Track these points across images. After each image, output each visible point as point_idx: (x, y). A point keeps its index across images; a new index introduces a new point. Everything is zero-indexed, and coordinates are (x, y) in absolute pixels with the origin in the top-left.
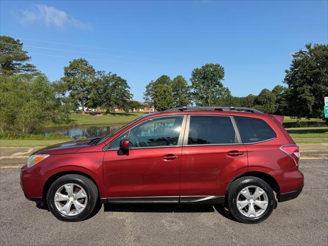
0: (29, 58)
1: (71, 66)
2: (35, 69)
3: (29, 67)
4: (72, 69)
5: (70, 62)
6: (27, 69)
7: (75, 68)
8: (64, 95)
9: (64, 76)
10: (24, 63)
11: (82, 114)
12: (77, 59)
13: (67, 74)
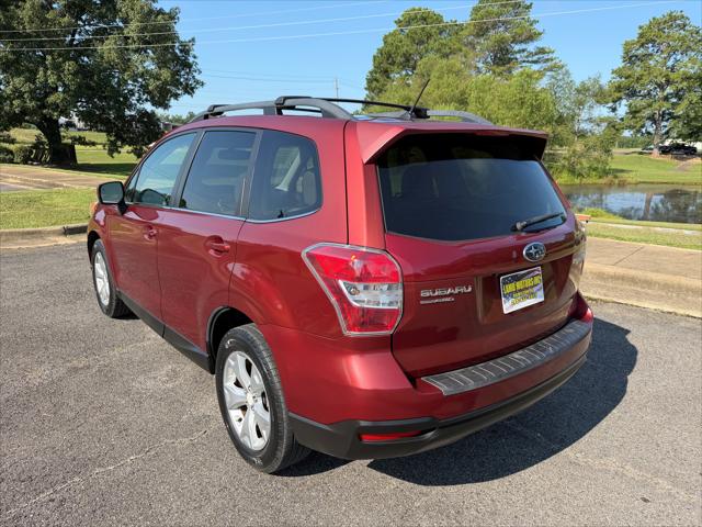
0: (540, 34)
1: (641, 36)
2: (550, 56)
3: (540, 53)
4: (642, 45)
5: (640, 28)
6: (535, 58)
7: (653, 41)
8: (614, 110)
9: (621, 65)
10: (531, 47)
11: (651, 157)
12: (659, 16)
13: (630, 58)
